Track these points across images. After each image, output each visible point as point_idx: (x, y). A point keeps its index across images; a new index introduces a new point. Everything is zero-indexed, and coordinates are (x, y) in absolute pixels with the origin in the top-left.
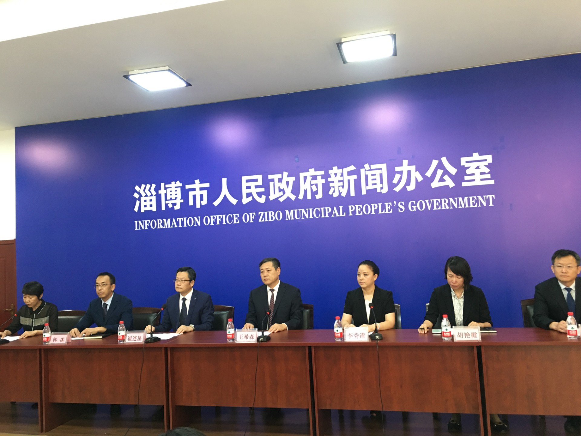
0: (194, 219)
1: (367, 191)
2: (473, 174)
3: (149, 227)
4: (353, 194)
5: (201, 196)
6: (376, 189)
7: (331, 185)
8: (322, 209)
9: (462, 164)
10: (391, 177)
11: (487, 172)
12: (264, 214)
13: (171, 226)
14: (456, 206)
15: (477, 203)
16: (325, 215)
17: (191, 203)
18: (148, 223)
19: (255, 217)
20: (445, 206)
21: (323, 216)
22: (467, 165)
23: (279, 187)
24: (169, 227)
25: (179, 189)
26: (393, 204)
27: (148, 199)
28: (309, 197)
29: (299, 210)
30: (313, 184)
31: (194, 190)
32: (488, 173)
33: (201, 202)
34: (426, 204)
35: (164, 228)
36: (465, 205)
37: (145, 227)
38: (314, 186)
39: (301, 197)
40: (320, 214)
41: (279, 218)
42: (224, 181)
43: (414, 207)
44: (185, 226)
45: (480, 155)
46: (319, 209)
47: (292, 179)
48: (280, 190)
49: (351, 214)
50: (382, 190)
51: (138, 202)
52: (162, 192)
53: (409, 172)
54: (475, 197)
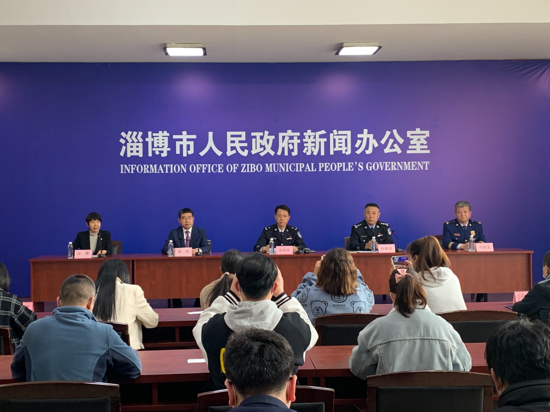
0: (180, 166)
1: (334, 152)
2: (415, 145)
3: (135, 171)
4: (323, 153)
5: (188, 147)
6: (342, 151)
7: (305, 145)
8: (297, 164)
9: (408, 136)
10: (354, 142)
12: (246, 166)
13: (157, 171)
14: (401, 168)
15: (416, 167)
16: (299, 169)
19: (237, 167)
20: (393, 168)
21: (297, 171)
22: (411, 137)
23: (261, 143)
25: (166, 139)
26: (354, 164)
27: (135, 145)
28: (286, 154)
29: (277, 164)
30: (290, 143)
31: (181, 140)
32: (426, 145)
33: (188, 151)
34: (379, 166)
35: (151, 173)
36: (408, 168)
37: (131, 171)
39: (279, 153)
41: (259, 170)
42: (211, 134)
43: (371, 167)
44: (172, 172)
45: (421, 130)
46: (294, 164)
47: (273, 137)
48: (261, 146)
49: (320, 170)
50: (346, 152)
51: (124, 148)
52: (149, 140)
53: (368, 139)
54: (416, 162)
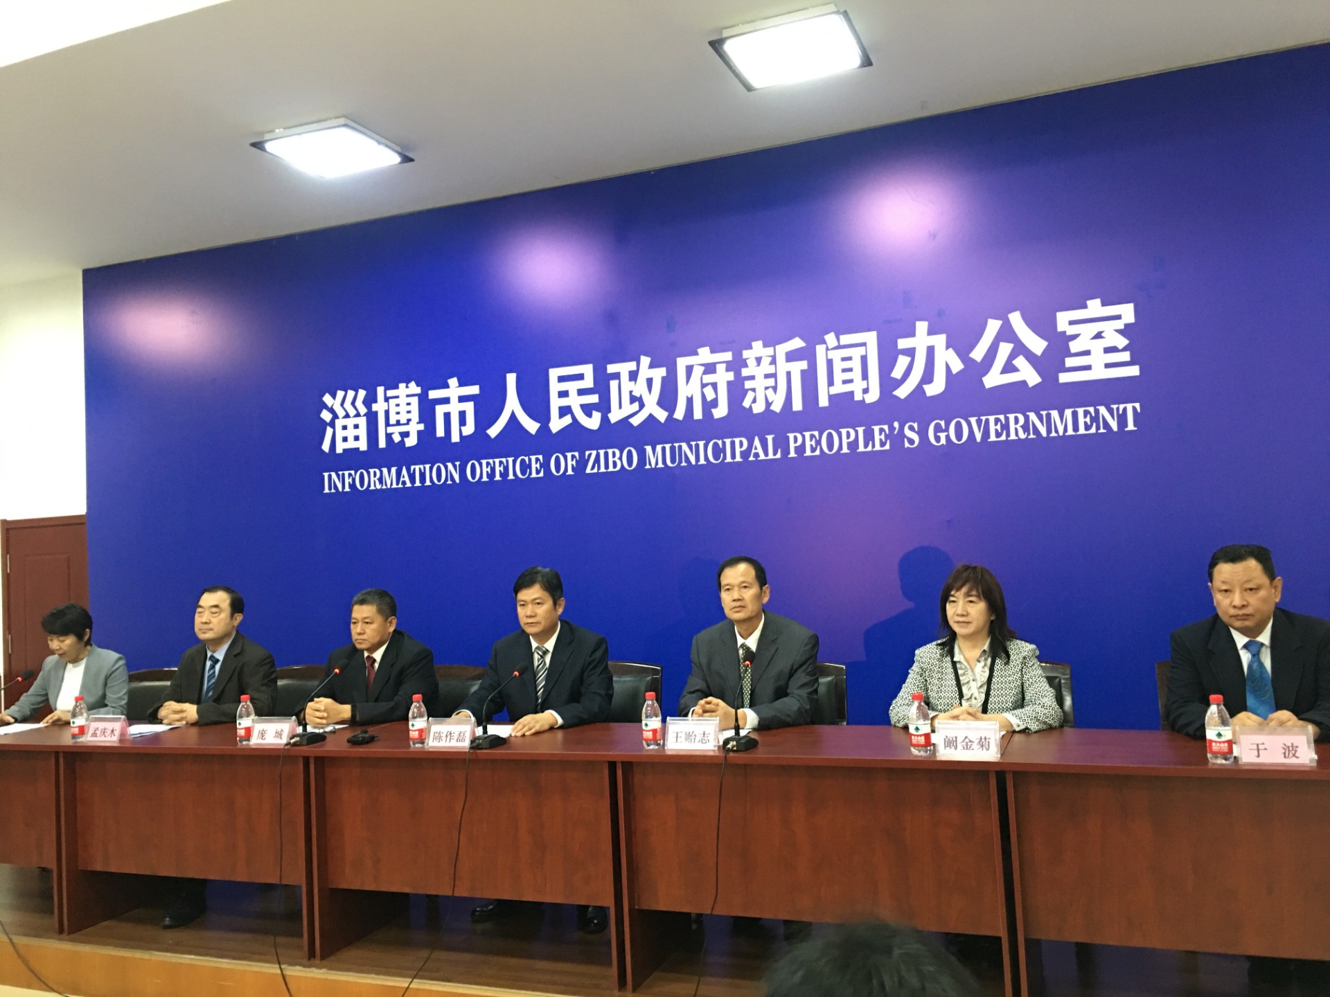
0: (446, 468)
1: (831, 397)
2: (1087, 353)
3: (353, 486)
4: (797, 405)
5: (462, 415)
6: (852, 393)
7: (748, 384)
8: (728, 441)
9: (1060, 329)
10: (887, 363)
11: (1120, 348)
12: (598, 455)
13: (398, 484)
14: (1043, 432)
15: (1094, 424)
16: (733, 456)
17: (440, 432)
18: (351, 478)
19: (576, 460)
20: (1016, 432)
21: (729, 459)
22: (1071, 331)
23: (631, 392)
24: (394, 486)
25: (415, 401)
26: (892, 428)
27: (350, 422)
28: (698, 414)
29: (675, 444)
30: (707, 385)
31: (446, 401)
32: (1125, 349)
33: (462, 428)
34: (972, 428)
35: (384, 489)
36: (1065, 430)
37: (344, 487)
38: (710, 387)
39: (679, 414)
40: (722, 455)
41: (630, 462)
42: (511, 379)
43: (943, 435)
44: (428, 483)
45: (1104, 304)
46: (720, 442)
47: (662, 372)
48: (633, 399)
49: (792, 454)
50: (865, 396)
51: (329, 431)
52: (380, 407)
53: (931, 351)
54: (1091, 409)
